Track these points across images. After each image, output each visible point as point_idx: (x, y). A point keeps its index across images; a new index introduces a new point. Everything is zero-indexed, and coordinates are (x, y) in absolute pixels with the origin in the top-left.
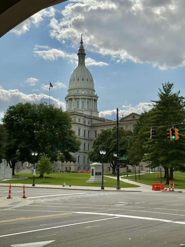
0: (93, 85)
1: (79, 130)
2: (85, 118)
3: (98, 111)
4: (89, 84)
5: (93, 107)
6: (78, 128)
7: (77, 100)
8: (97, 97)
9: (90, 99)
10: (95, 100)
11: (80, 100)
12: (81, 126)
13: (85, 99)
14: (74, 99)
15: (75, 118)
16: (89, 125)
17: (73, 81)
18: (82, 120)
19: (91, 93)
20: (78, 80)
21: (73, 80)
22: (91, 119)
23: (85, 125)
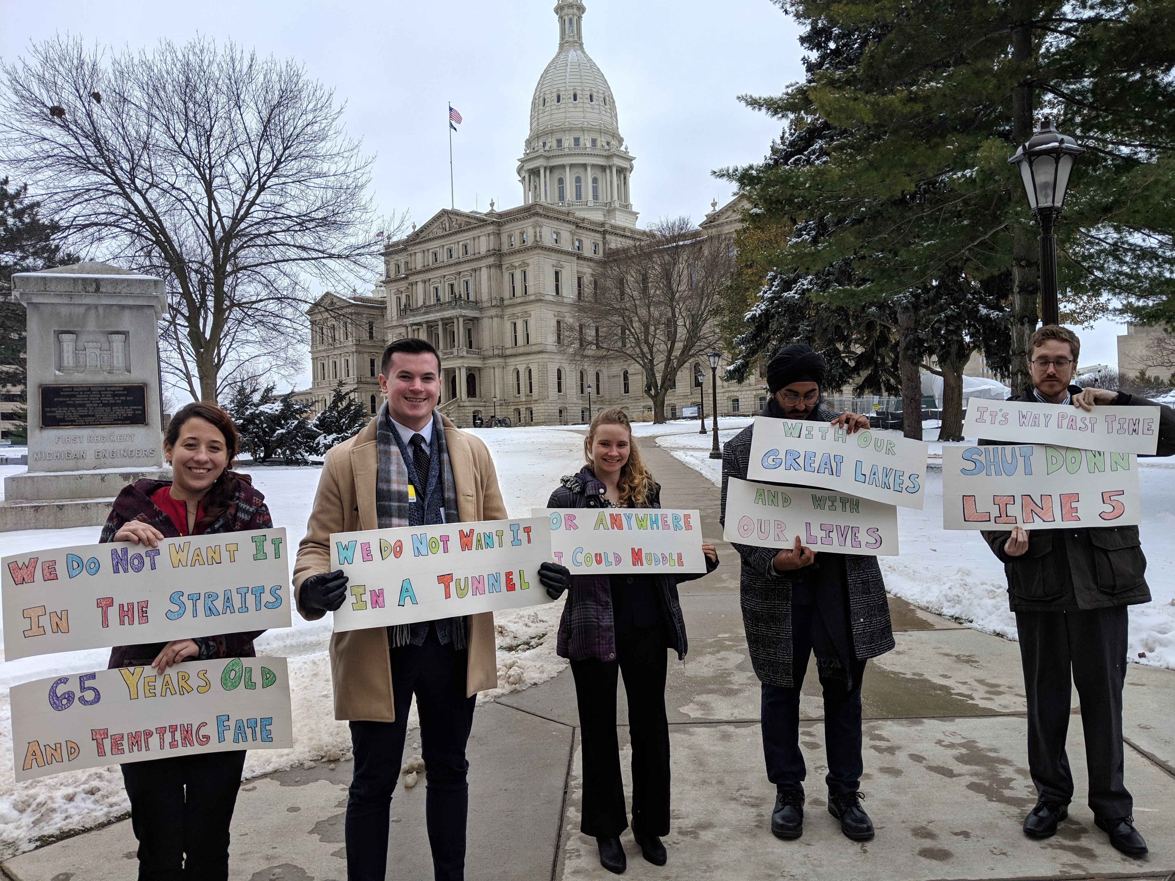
2: (580, 231)
3: (634, 209)
4: (600, 113)
6: (553, 266)
7: (557, 175)
9: (603, 168)
10: (623, 172)
11: (568, 169)
12: (564, 257)
13: (585, 166)
14: (545, 168)
15: (538, 230)
16: (596, 257)
17: (541, 107)
18: (566, 236)
19: (605, 144)
20: (558, 101)
21: (542, 102)
22: (604, 233)
23: (580, 257)
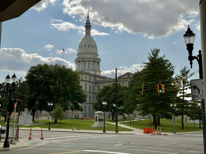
0: (97, 50)
1: (86, 85)
2: (91, 76)
4: (94, 50)
5: (97, 68)
7: (84, 62)
8: (100, 60)
9: (94, 61)
10: (99, 62)
11: (87, 62)
12: (87, 82)
13: (90, 61)
14: (82, 61)
15: (82, 76)
16: (93, 82)
17: (81, 47)
18: (88, 78)
19: (95, 56)
20: (85, 47)
22: (95, 77)
23: (90, 82)
